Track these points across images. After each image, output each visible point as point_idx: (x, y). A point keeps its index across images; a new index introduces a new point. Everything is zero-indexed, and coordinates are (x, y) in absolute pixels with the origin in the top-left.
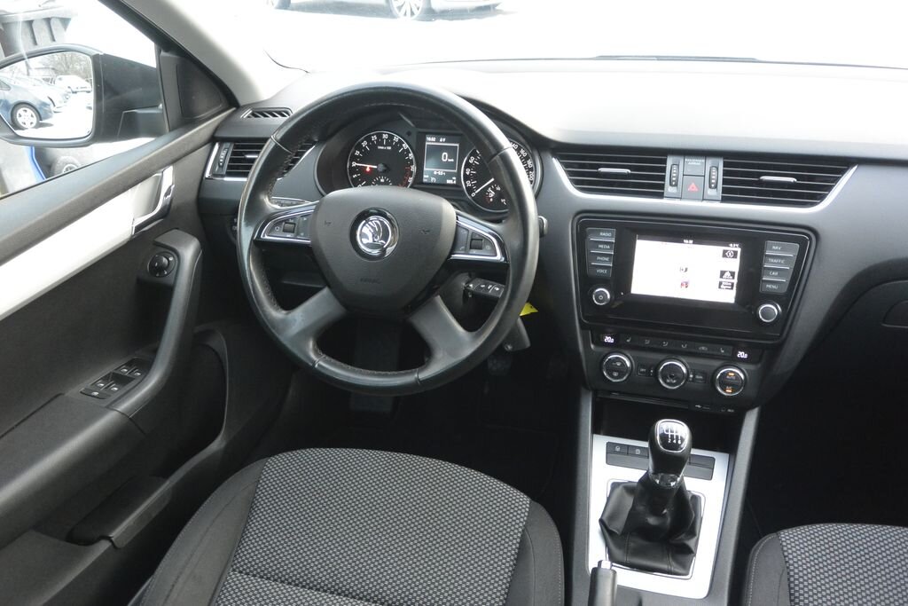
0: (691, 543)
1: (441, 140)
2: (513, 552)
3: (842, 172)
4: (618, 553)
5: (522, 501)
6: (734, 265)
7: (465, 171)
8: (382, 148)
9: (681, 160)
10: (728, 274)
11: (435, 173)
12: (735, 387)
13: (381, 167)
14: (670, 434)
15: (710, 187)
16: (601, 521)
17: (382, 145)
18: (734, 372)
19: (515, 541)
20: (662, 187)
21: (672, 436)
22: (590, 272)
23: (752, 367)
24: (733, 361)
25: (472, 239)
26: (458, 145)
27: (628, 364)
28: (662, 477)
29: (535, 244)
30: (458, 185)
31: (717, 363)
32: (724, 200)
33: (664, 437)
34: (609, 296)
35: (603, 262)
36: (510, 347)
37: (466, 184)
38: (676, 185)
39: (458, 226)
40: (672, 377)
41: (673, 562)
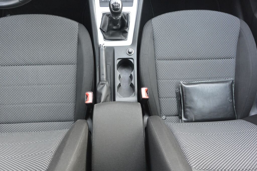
0: (127, 30)
2: (76, 42)
4: (107, 37)
5: (75, 24)
16: (100, 28)
19: (76, 39)
41: (122, 36)
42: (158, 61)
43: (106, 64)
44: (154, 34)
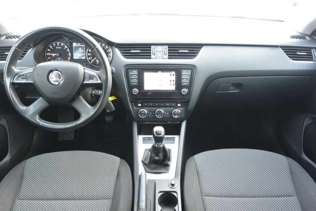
0: (169, 163)
1: (78, 44)
2: (116, 176)
3: (201, 48)
4: (148, 170)
5: (117, 159)
6: (174, 78)
7: (88, 54)
8: (57, 48)
9: (155, 47)
10: (172, 81)
11: (78, 56)
12: (178, 115)
13: (58, 55)
14: (158, 131)
15: (165, 55)
16: (142, 161)
17: (57, 47)
18: (177, 111)
19: (116, 172)
20: (150, 55)
21: (159, 131)
22: (131, 84)
23: (182, 108)
24: (176, 107)
25: (90, 76)
26: (84, 46)
27: (146, 112)
28: (158, 144)
29: (110, 76)
30: (86, 59)
31: (172, 108)
32: (169, 58)
33: (156, 132)
34: (138, 91)
35: (134, 81)
36: (108, 111)
37: (89, 59)
38: (155, 55)
39: (84, 72)
40: (159, 114)
41: (164, 170)
42: (205, 197)
43: (146, 199)
44: (197, 168)
